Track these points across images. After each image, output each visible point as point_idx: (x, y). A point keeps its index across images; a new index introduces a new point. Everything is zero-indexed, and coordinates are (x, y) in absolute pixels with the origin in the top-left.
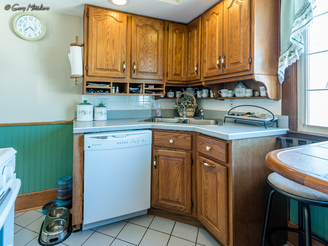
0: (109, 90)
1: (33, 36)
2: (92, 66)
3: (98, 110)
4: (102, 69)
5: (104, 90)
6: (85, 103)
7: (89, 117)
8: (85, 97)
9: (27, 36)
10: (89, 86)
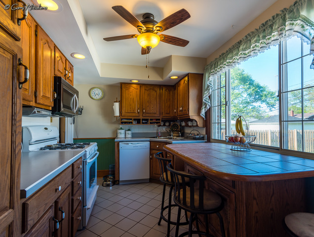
0: (132, 122)
1: (98, 98)
2: (123, 111)
3: (127, 132)
4: (128, 113)
5: (130, 123)
6: (121, 129)
7: (123, 136)
8: (121, 126)
9: (95, 98)
10: (122, 121)
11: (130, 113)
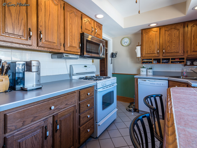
2: (144, 53)
4: (148, 54)
5: (150, 62)
6: (143, 67)
7: (145, 73)
10: (143, 61)
11: (150, 54)
